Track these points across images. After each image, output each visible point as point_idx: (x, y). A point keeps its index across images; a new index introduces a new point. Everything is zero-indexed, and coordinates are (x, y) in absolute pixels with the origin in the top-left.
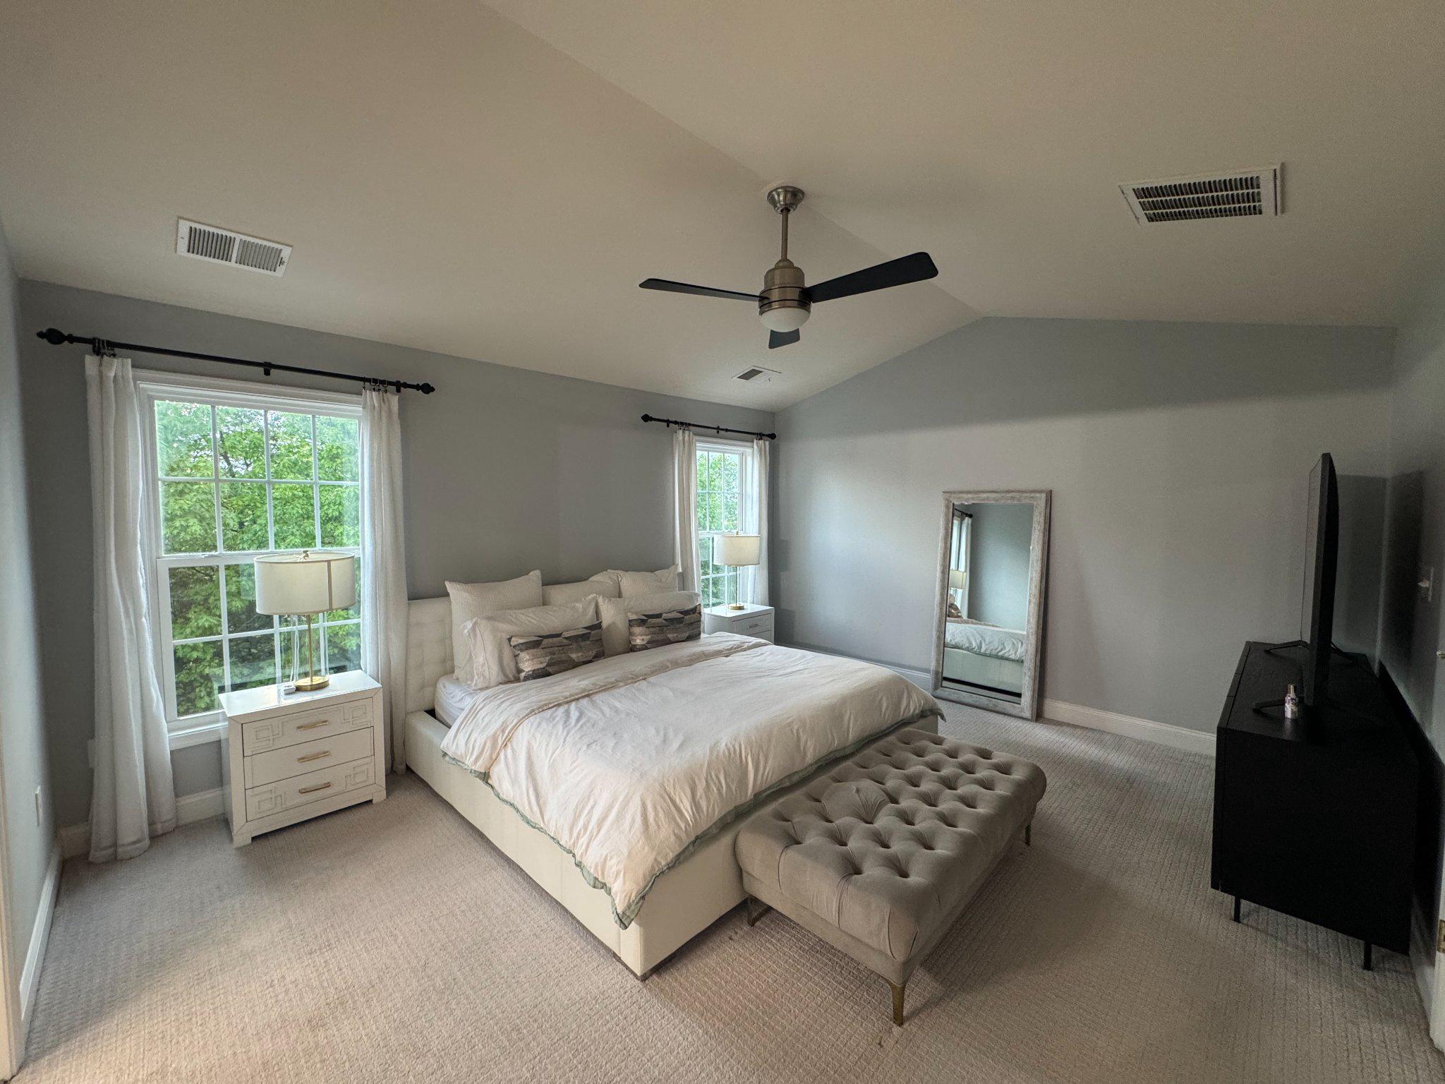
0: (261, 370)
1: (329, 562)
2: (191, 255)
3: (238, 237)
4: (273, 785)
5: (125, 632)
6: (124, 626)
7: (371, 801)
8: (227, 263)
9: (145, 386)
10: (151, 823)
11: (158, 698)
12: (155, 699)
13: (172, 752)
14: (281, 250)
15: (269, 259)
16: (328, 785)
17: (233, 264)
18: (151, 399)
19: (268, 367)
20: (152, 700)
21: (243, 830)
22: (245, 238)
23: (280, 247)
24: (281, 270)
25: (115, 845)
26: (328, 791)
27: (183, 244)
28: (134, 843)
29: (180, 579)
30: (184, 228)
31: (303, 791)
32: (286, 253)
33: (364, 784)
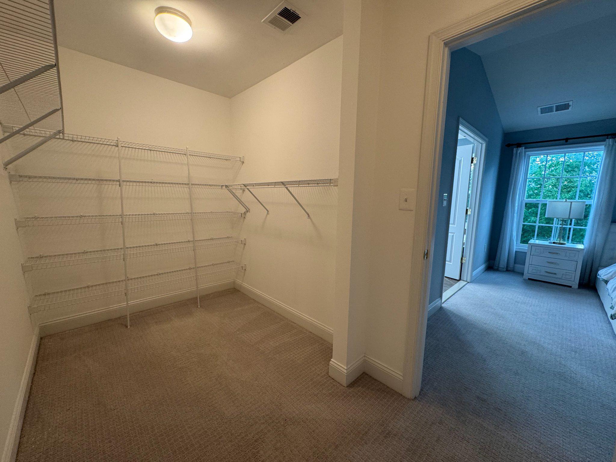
0: (564, 141)
1: (571, 202)
2: (542, 114)
3: (554, 105)
4: (538, 266)
5: (510, 217)
6: (510, 215)
7: (570, 287)
8: (553, 113)
9: (528, 153)
10: (507, 267)
11: (515, 237)
12: (514, 236)
13: (516, 251)
14: (569, 103)
15: (566, 107)
16: (555, 274)
17: (554, 112)
18: (530, 156)
19: (567, 140)
20: (513, 235)
21: (526, 276)
22: (556, 105)
23: (568, 102)
24: (570, 108)
25: (498, 267)
26: (554, 276)
27: (540, 112)
28: (502, 268)
29: (528, 206)
30: (539, 109)
31: (547, 272)
32: (571, 103)
33: (569, 280)
